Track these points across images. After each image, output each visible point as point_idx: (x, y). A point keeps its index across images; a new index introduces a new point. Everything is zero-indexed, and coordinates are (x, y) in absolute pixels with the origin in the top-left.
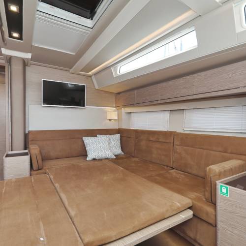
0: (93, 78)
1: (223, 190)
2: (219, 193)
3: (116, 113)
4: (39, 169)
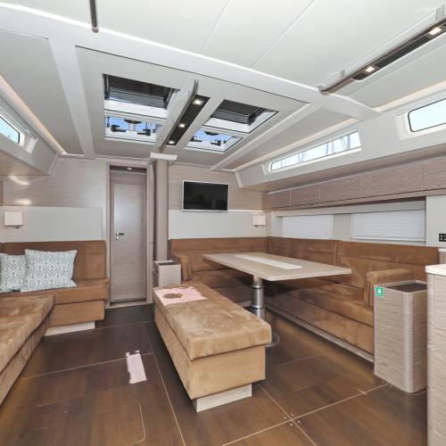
0: (237, 175)
1: (379, 291)
2: (376, 294)
3: (264, 217)
4: (188, 280)
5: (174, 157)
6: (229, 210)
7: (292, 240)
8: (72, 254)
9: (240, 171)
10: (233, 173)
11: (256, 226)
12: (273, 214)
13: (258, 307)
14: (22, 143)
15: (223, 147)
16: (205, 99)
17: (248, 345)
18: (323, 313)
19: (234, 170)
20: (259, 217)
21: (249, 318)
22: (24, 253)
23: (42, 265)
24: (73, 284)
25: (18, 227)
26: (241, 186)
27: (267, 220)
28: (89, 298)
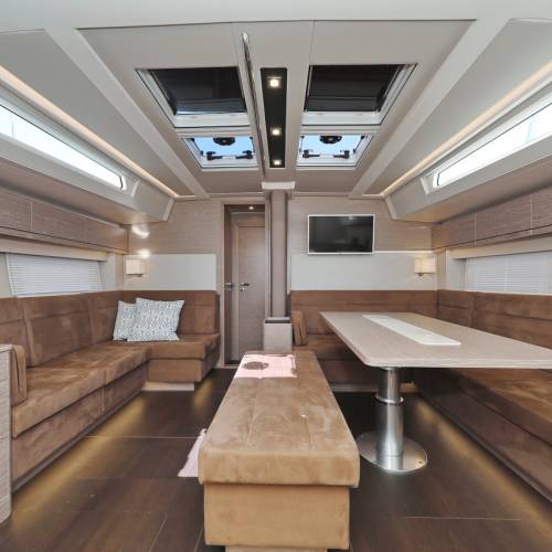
0: (388, 201)
3: (433, 261)
4: (302, 345)
5: (291, 185)
6: (374, 252)
7: (476, 296)
8: (179, 304)
9: (392, 194)
10: (383, 199)
11: (421, 274)
12: (450, 255)
13: (388, 401)
14: (125, 188)
15: (353, 160)
16: (282, 73)
17: (306, 481)
18: (521, 438)
19: (382, 194)
20: (425, 261)
21: (326, 428)
22: (134, 302)
23: (147, 314)
24: (175, 337)
25: (140, 275)
26: (394, 217)
27: (438, 264)
28: (184, 356)
